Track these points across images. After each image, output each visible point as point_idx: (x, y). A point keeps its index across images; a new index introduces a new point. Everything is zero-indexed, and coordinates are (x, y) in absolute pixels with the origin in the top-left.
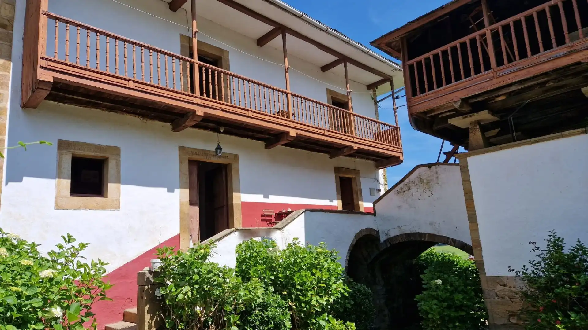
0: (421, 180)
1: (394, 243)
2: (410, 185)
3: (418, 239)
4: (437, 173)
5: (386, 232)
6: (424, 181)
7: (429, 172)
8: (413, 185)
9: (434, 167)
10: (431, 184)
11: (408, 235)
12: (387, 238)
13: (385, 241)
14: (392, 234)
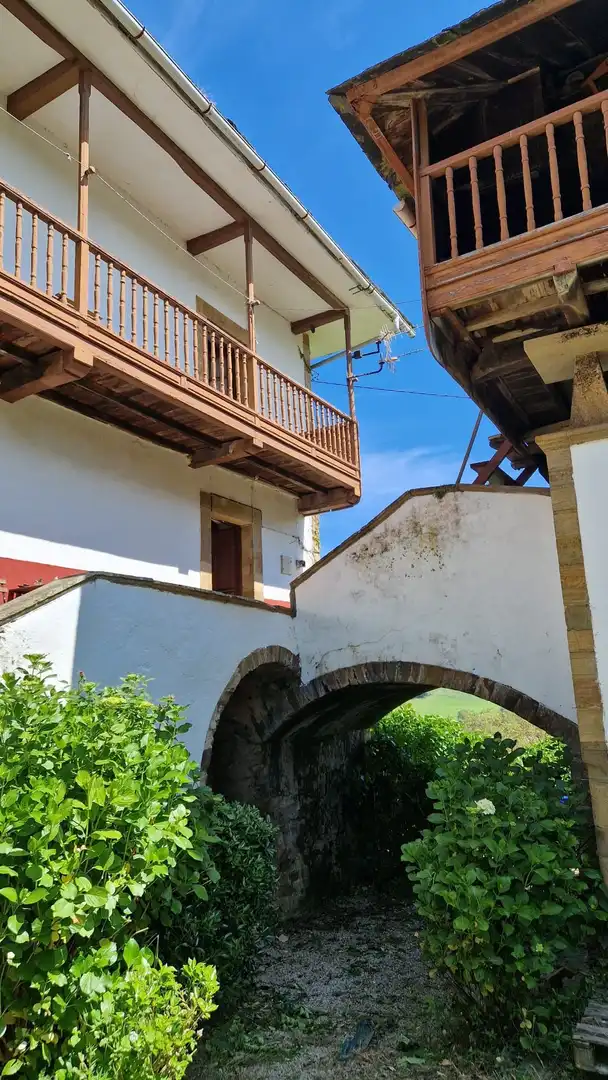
0: (416, 528)
1: (337, 687)
2: (388, 539)
3: (398, 678)
4: (457, 509)
5: (318, 659)
6: (425, 530)
7: (438, 509)
8: (397, 539)
9: (450, 496)
10: (439, 537)
11: (374, 667)
12: (318, 675)
13: (313, 682)
14: (334, 664)
